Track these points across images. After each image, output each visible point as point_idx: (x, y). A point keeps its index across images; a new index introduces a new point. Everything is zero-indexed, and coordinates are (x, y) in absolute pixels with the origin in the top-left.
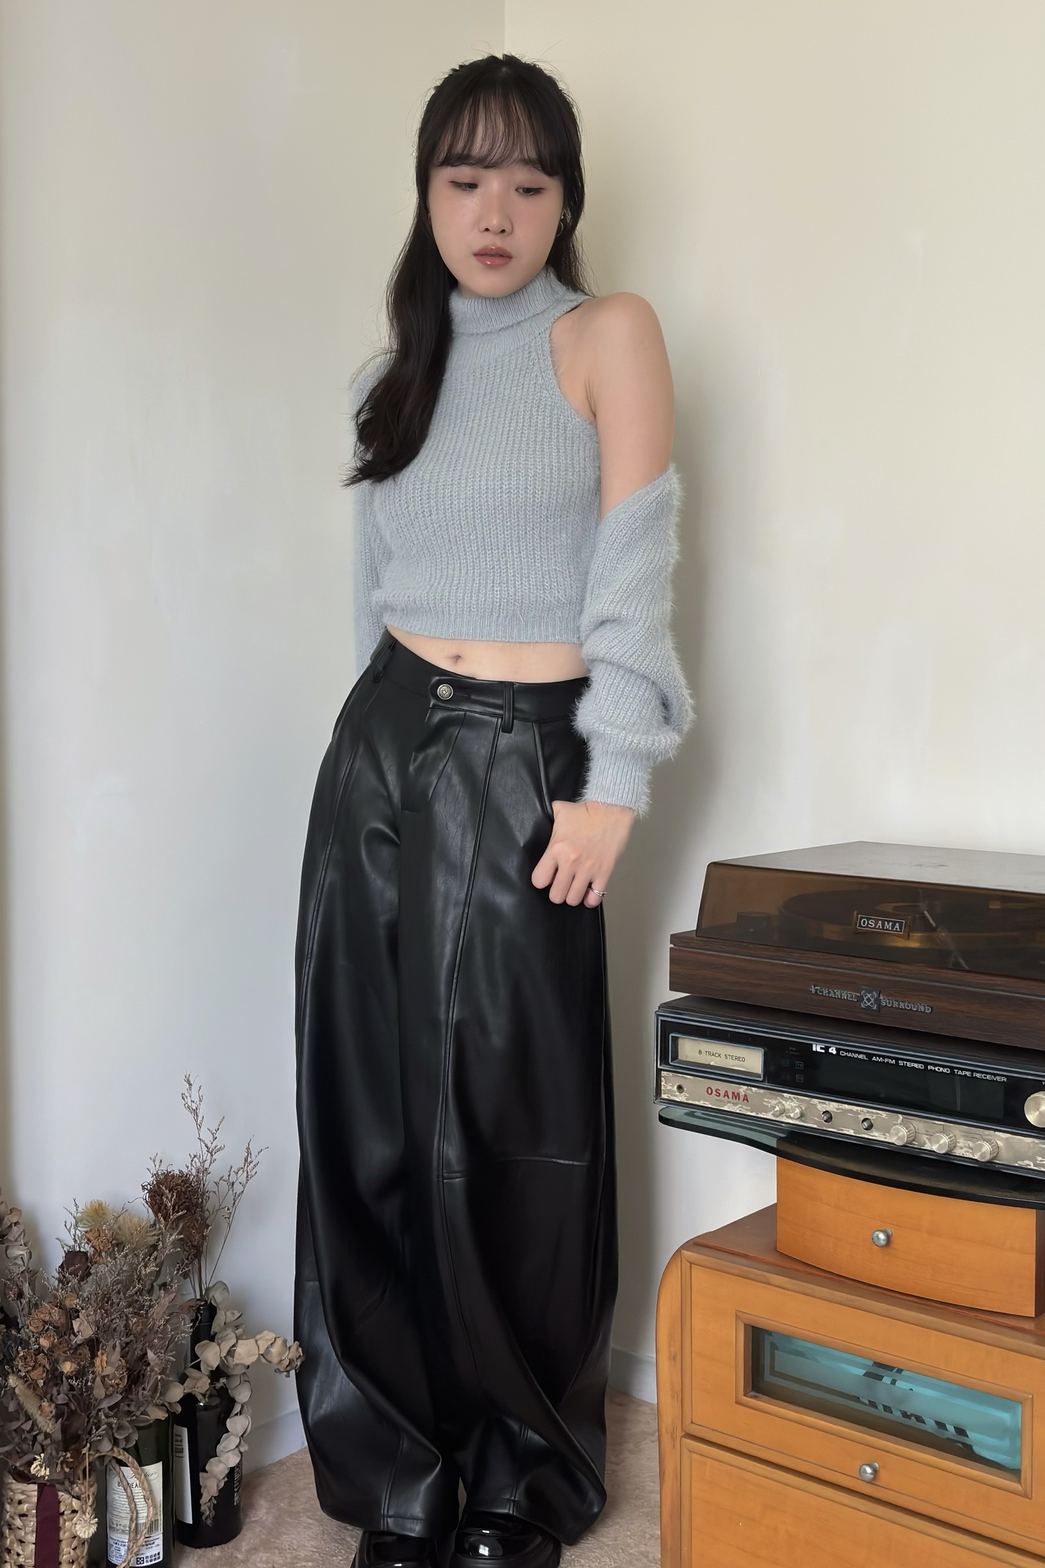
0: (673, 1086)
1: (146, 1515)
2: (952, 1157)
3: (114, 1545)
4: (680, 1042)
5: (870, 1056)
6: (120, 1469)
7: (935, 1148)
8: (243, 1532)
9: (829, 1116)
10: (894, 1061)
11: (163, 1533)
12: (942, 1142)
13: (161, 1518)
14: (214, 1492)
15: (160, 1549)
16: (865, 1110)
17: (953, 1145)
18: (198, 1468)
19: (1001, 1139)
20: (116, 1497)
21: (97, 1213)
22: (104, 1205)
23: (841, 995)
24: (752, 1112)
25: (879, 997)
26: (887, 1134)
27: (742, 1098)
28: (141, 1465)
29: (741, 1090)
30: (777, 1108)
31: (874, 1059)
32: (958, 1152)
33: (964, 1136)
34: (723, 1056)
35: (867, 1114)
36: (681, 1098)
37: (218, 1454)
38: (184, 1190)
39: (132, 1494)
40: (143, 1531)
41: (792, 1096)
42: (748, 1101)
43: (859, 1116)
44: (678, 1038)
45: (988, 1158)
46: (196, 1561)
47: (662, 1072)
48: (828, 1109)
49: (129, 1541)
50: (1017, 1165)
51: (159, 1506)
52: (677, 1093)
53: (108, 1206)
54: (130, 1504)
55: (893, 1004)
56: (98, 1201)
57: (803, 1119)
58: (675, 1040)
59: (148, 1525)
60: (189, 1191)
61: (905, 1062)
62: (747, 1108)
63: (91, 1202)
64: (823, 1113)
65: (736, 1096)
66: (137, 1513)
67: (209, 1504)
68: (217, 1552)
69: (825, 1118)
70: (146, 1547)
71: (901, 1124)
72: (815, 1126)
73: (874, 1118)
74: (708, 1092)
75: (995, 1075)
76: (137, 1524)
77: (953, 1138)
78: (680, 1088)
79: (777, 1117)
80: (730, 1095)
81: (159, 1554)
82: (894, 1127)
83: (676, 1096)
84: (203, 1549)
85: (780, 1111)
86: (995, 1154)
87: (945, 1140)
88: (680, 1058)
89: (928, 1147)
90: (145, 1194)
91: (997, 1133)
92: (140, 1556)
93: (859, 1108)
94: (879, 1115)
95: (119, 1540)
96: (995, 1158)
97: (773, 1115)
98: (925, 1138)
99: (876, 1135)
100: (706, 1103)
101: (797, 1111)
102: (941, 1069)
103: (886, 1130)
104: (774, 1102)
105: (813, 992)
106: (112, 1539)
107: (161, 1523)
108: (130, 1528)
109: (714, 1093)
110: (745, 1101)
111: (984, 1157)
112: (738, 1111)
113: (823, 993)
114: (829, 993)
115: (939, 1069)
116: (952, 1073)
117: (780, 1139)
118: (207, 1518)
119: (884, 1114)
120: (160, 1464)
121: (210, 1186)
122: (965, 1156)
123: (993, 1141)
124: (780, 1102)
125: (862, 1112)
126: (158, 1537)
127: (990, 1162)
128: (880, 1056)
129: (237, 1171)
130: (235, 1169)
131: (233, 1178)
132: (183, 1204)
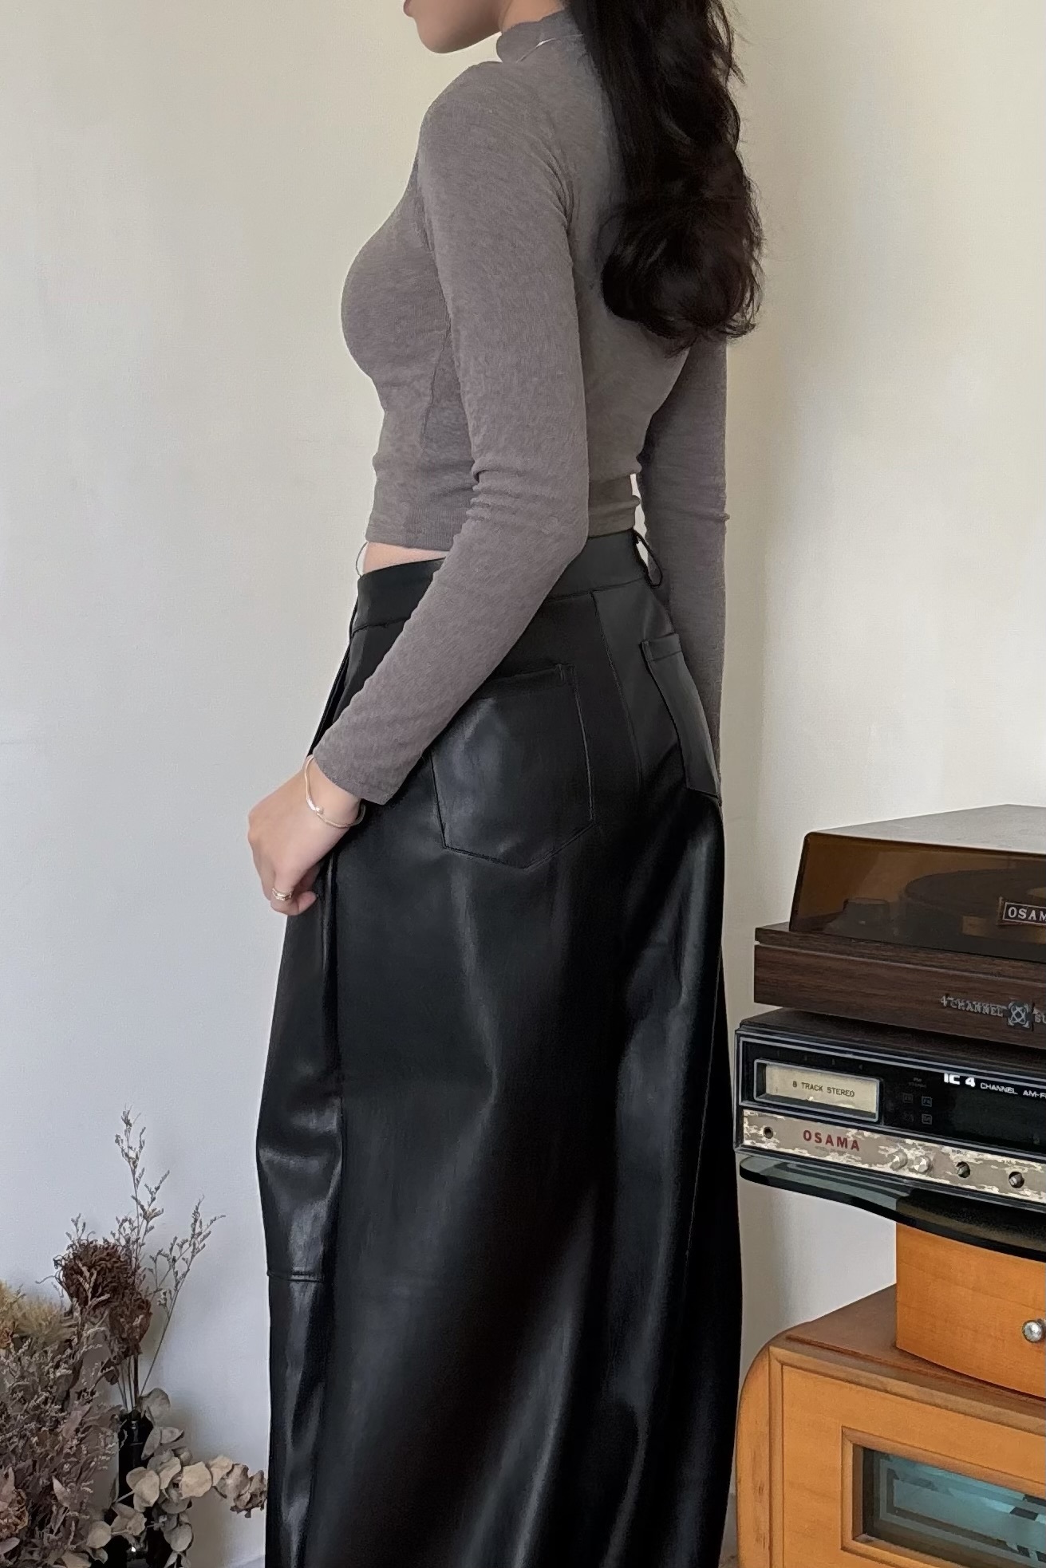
0: (759, 1129)
4: (768, 1070)
5: (1020, 1089)
9: (965, 1169)
16: (1013, 1160)
23: (981, 1008)
24: (863, 1164)
25: (1032, 1010)
26: (1039, 1192)
27: (849, 1145)
29: (848, 1134)
30: (897, 1159)
34: (825, 1089)
35: (1016, 1166)
36: (769, 1145)
38: (109, 1266)
41: (916, 1142)
42: (856, 1149)
43: (1006, 1169)
44: (765, 1065)
47: (745, 1111)
48: (965, 1160)
52: (764, 1139)
53: (9, 1287)
57: (931, 1172)
58: (762, 1067)
60: (117, 1267)
62: (856, 1158)
64: (957, 1166)
65: (842, 1142)
69: (960, 1172)
72: (947, 1182)
73: (1023, 1171)
74: (803, 1137)
78: (768, 1131)
79: (897, 1170)
80: (835, 1141)
83: (763, 1142)
85: (901, 1162)
88: (767, 1091)
90: (58, 1272)
93: (1005, 1159)
94: (1029, 1167)
97: (892, 1167)
99: (1029, 1194)
100: (803, 1151)
101: (923, 1162)
103: (1038, 1188)
104: (893, 1150)
105: (945, 1004)
109: (815, 1141)
110: (853, 1149)
112: (844, 1162)
113: (957, 1005)
114: (966, 1005)
117: (900, 1199)
119: (1034, 1166)
121: (145, 1263)
124: (900, 1151)
125: (1010, 1163)
129: (180, 1243)
130: (179, 1241)
131: (176, 1253)
132: (107, 1286)
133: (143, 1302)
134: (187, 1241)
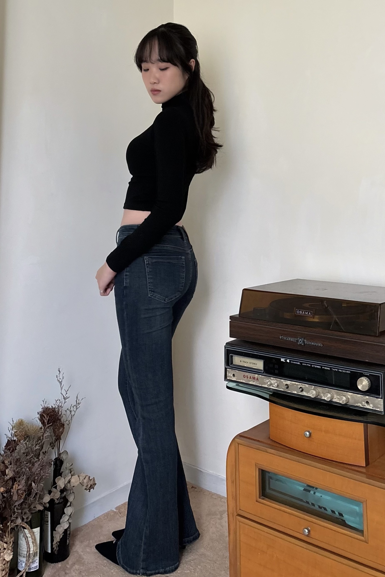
0: (231, 374)
1: (33, 549)
2: (332, 402)
3: (20, 562)
4: (234, 357)
5: (301, 363)
6: (24, 530)
7: (326, 399)
8: (70, 556)
9: (287, 386)
10: (310, 365)
11: (39, 557)
12: (328, 396)
13: (38, 551)
14: (58, 540)
15: (38, 564)
16: (301, 384)
17: (332, 397)
18: (53, 529)
19: (349, 395)
20: (22, 542)
21: (21, 423)
22: (23, 421)
23: (291, 339)
24: (260, 385)
25: (304, 340)
26: (308, 393)
27: (256, 379)
28: (32, 528)
29: (256, 376)
30: (269, 383)
31: (303, 364)
32: (334, 400)
33: (336, 394)
34: (249, 363)
35: (301, 385)
36: (234, 379)
37: (61, 523)
38: (53, 414)
39: (28, 540)
40: (31, 556)
41: (274, 378)
42: (258, 380)
43: (298, 386)
44: (233, 356)
45: (345, 403)
46: (52, 569)
47: (227, 369)
48: (287, 384)
49: (26, 560)
50: (355, 405)
51: (38, 545)
52: (233, 377)
53: (25, 421)
54: (27, 545)
55: (309, 343)
56: (21, 419)
57: (278, 387)
58: (232, 356)
59: (33, 554)
60: (55, 414)
61: (314, 366)
62: (258, 383)
63: (19, 420)
64: (285, 385)
65: (254, 378)
66: (30, 549)
67: (56, 544)
68: (60, 565)
69: (286, 387)
70: (32, 563)
71: (313, 389)
72: (283, 390)
73: (304, 387)
74: (244, 377)
75: (346, 370)
76: (29, 554)
77: (332, 395)
78: (234, 375)
79: (269, 386)
80: (252, 378)
81: (37, 566)
82: (311, 391)
83: (232, 378)
84: (54, 563)
85: (270, 384)
86: (347, 401)
87: (329, 395)
88: (234, 363)
89: (323, 398)
90: (38, 416)
91: (348, 393)
92: (30, 567)
93: (298, 383)
94: (306, 386)
95: (22, 560)
96: (347, 402)
97: (267, 386)
98: (322, 394)
99: (304, 393)
100: (243, 381)
101: (276, 384)
102: (327, 368)
103: (308, 392)
104: (268, 381)
105: (281, 338)
106: (20, 560)
107: (38, 553)
108: (27, 555)
109: (246, 377)
110: (257, 380)
111: (343, 402)
112: (255, 384)
113: (284, 338)
114: (286, 339)
115: (326, 368)
116: (331, 369)
117: (270, 395)
118: (55, 550)
119: (307, 385)
120: (39, 528)
121: (63, 413)
122: (337, 402)
123: (346, 396)
124: (270, 381)
125: (300, 385)
126: (37, 559)
127: (346, 404)
128: (305, 363)
129: (73, 406)
130: (73, 405)
131: (72, 409)
132: (52, 420)
133: (62, 424)
134: (75, 405)
